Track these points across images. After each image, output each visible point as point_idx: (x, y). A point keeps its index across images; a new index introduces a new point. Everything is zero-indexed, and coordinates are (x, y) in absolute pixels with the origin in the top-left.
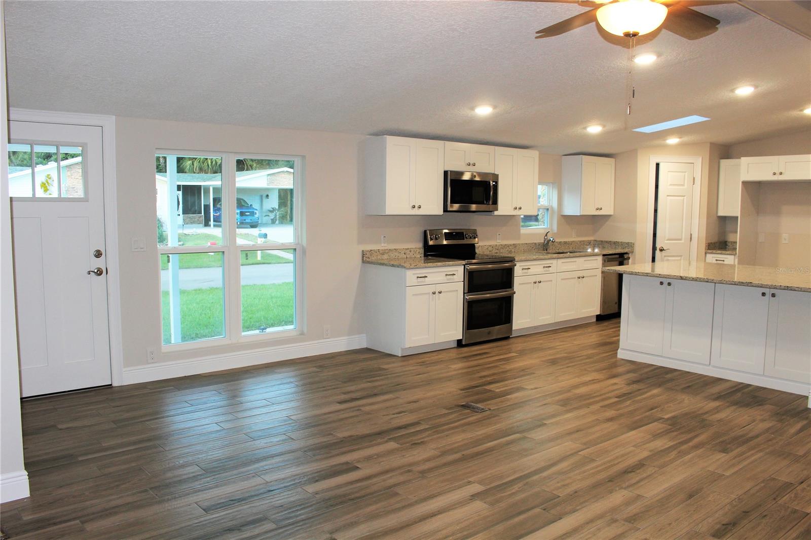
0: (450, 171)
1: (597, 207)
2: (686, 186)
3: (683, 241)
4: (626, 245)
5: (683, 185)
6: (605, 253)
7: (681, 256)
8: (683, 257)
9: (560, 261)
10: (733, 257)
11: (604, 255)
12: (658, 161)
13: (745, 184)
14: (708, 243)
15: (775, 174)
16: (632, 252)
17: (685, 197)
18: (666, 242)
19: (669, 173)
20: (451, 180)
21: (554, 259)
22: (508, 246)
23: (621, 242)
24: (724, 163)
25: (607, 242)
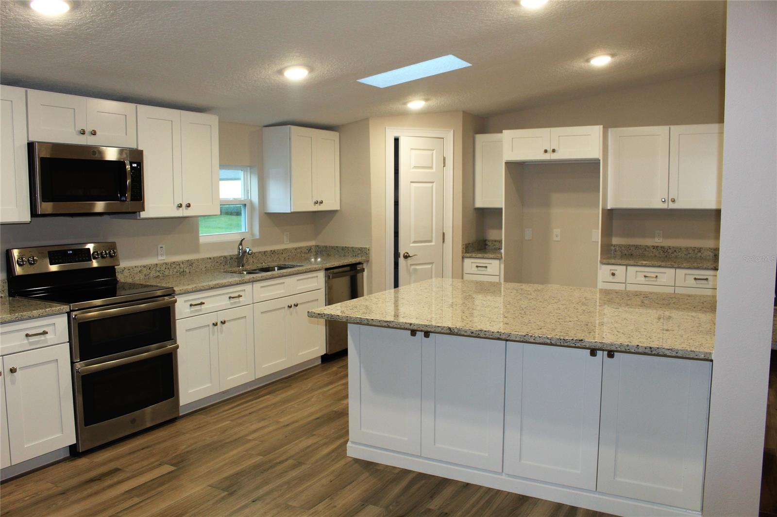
0: (39, 142)
1: (315, 200)
2: (434, 170)
3: (433, 244)
4: (359, 252)
5: (431, 168)
6: (328, 265)
7: (432, 263)
8: (434, 264)
9: (257, 285)
10: (497, 262)
11: (327, 269)
12: (397, 135)
13: (509, 164)
14: (466, 244)
15: (546, 151)
16: (368, 261)
17: (435, 183)
18: (412, 245)
19: (412, 151)
20: (42, 160)
21: (246, 283)
22: (178, 264)
23: (352, 248)
24: (480, 138)
25: (332, 247)
